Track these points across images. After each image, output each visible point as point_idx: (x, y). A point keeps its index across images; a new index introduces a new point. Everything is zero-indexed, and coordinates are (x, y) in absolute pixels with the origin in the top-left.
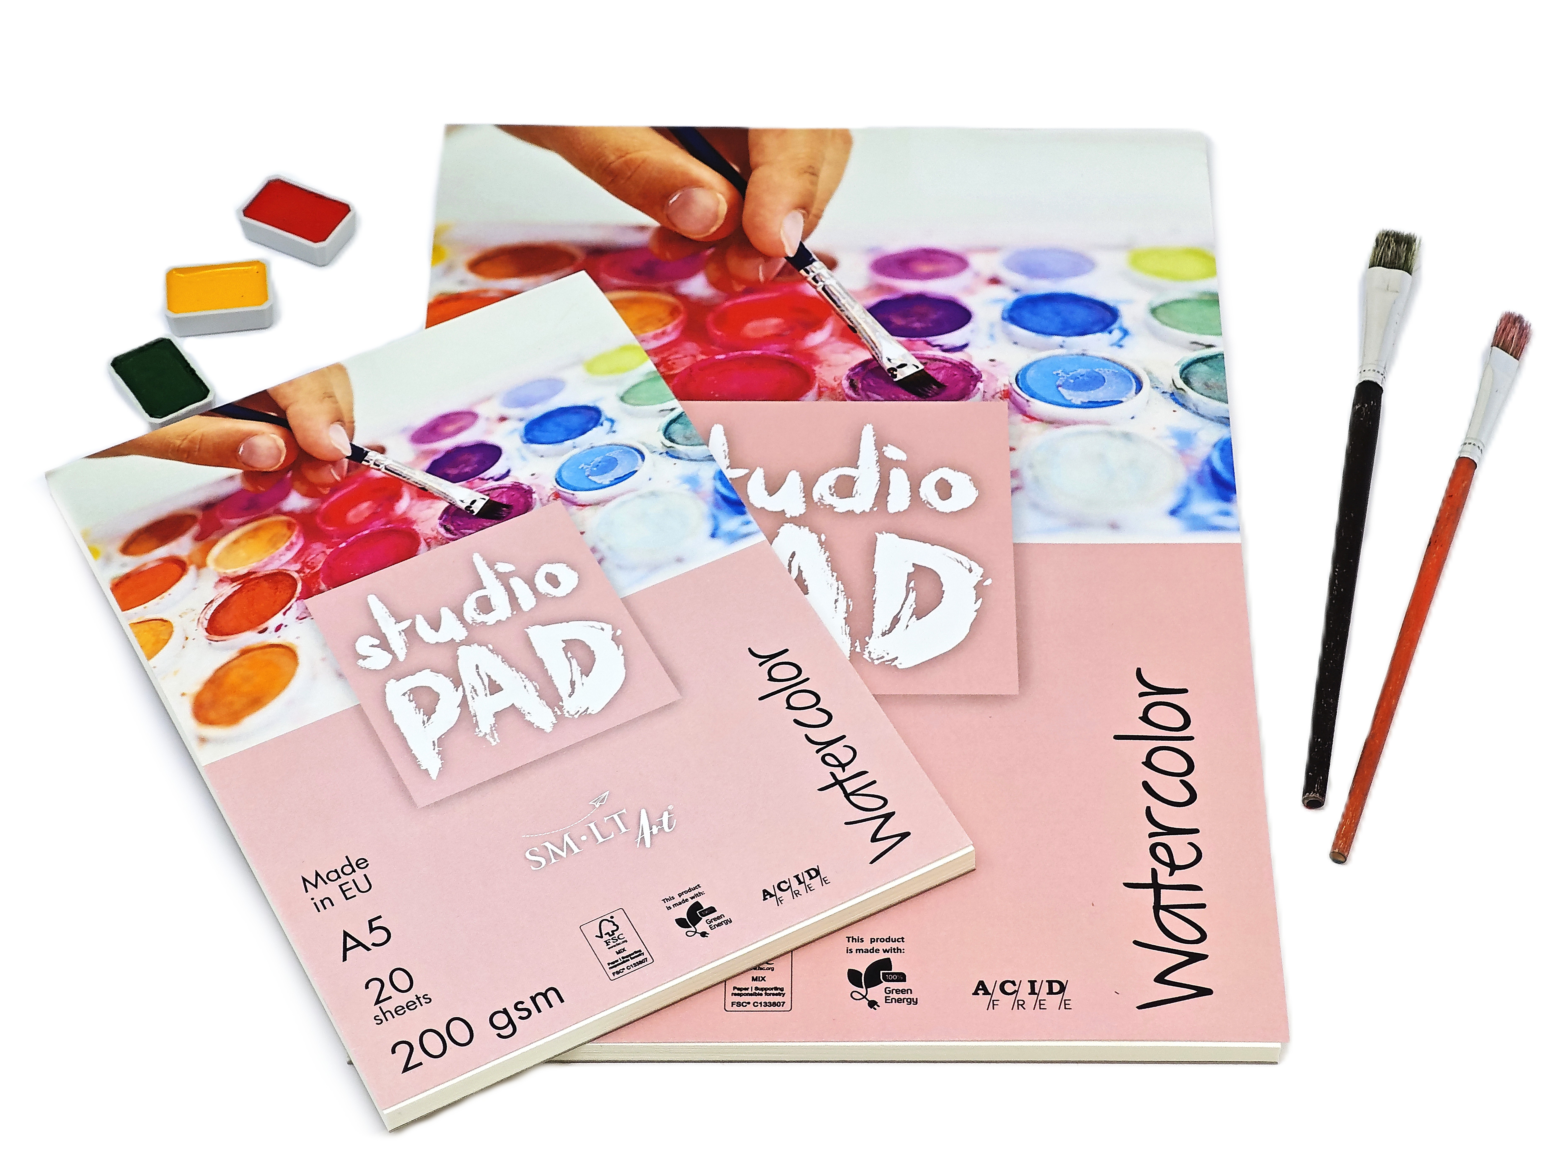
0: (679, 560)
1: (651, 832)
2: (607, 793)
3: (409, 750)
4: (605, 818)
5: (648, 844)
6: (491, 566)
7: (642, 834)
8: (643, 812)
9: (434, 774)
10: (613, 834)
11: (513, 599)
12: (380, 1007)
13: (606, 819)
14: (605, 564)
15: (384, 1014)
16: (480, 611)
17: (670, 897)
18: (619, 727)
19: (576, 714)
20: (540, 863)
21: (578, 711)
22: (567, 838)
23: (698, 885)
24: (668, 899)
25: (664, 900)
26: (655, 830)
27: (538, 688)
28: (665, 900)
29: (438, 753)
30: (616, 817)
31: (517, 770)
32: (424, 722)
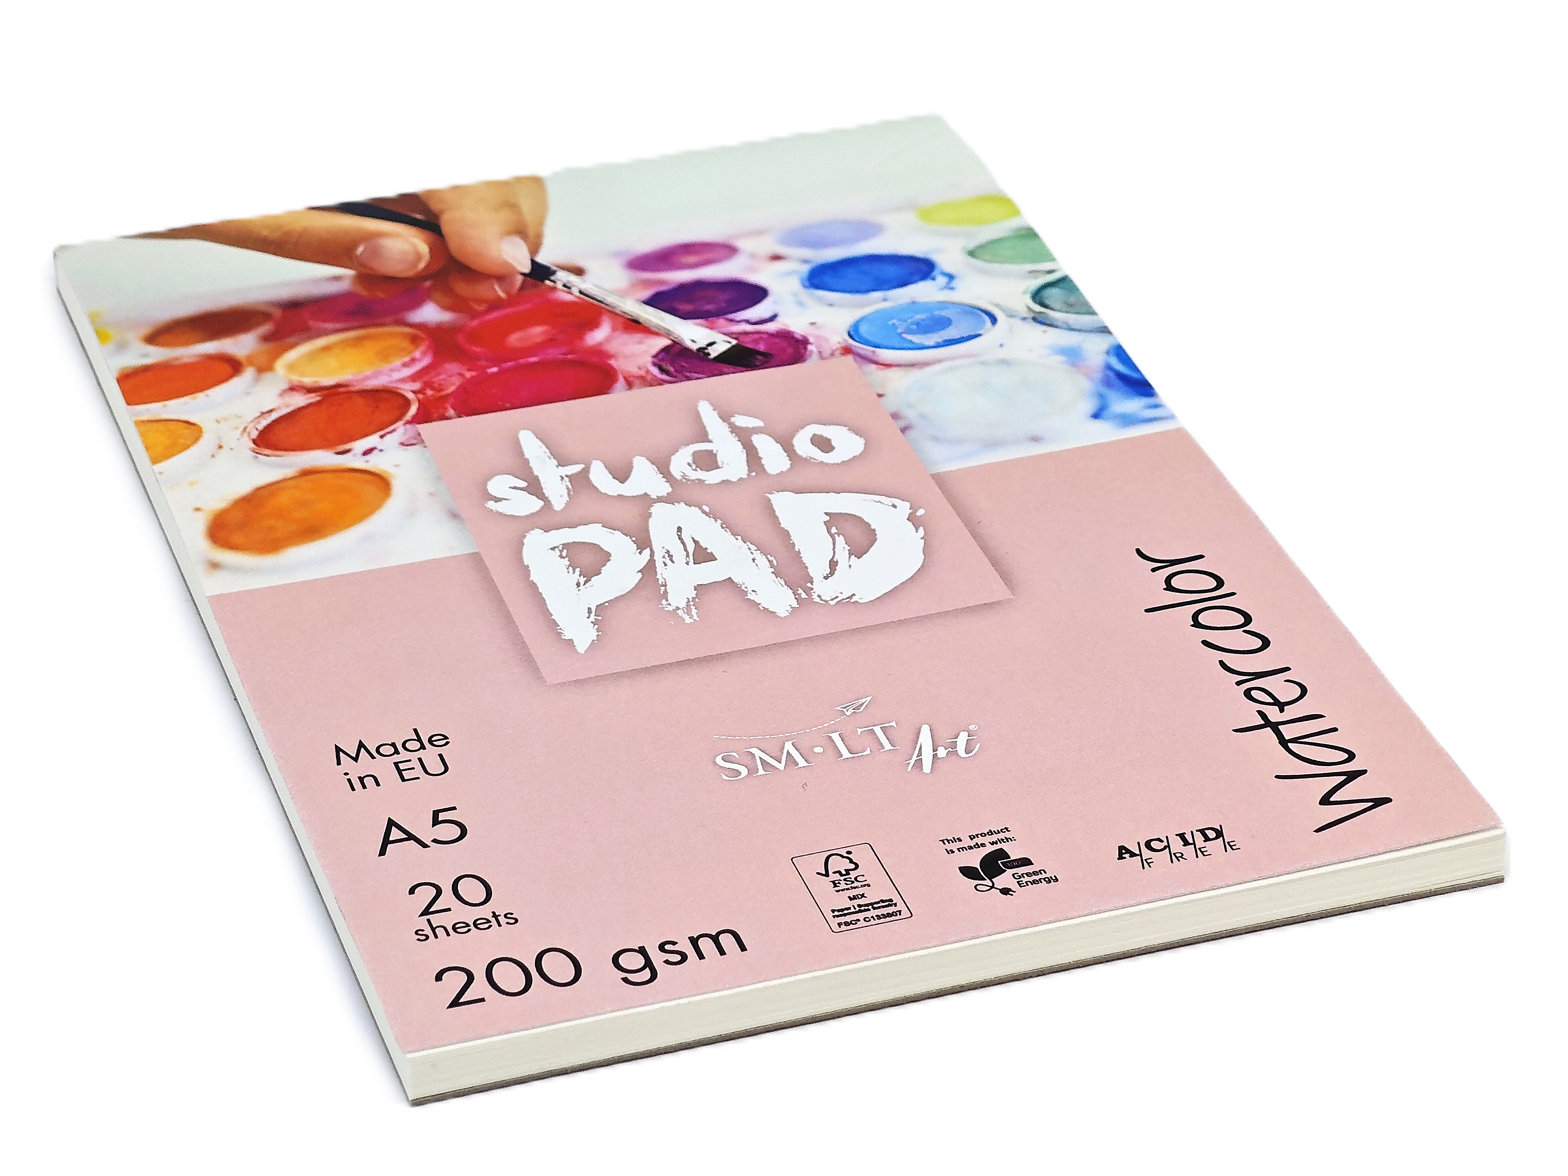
0: (1035, 439)
1: (935, 756)
2: (869, 699)
3: (547, 614)
4: (858, 729)
5: (927, 767)
6: (725, 417)
7: (920, 754)
8: (925, 730)
9: (582, 646)
10: (869, 749)
11: (753, 457)
12: (429, 920)
13: (859, 731)
14: (912, 434)
15: (433, 930)
16: (696, 467)
17: (954, 838)
18: (902, 622)
19: (832, 600)
20: (739, 773)
21: (837, 597)
22: (788, 746)
23: (1006, 828)
24: (951, 840)
25: (943, 841)
26: (942, 752)
27: (775, 563)
28: (946, 841)
29: (594, 623)
30: (877, 730)
31: (720, 657)
32: (578, 585)
